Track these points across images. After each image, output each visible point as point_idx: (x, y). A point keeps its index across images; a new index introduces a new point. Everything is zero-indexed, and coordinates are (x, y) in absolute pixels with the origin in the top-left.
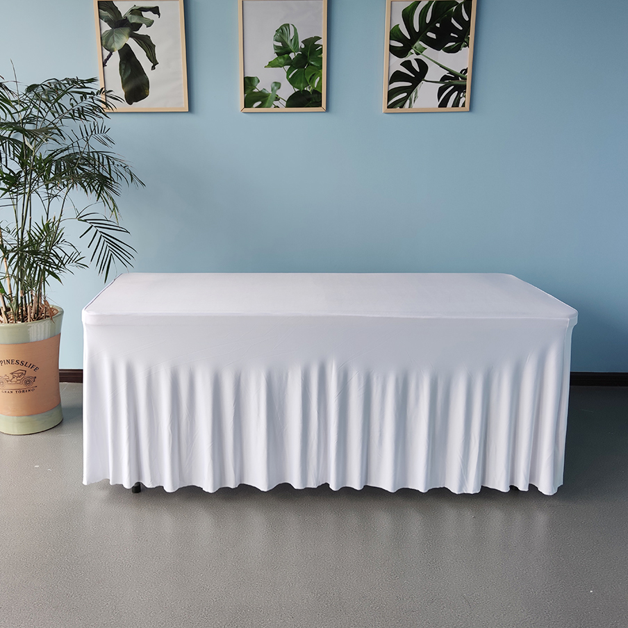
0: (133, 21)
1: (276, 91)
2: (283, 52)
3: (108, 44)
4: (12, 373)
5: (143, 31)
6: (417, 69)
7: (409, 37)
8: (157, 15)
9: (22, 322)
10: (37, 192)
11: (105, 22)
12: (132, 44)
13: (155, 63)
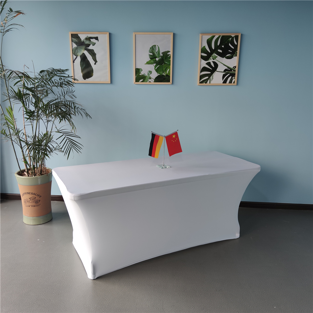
0: (87, 43)
1: (149, 75)
2: (153, 57)
3: (76, 53)
4: (30, 198)
5: (91, 47)
6: (213, 66)
7: (210, 52)
8: (97, 41)
9: (35, 176)
10: (42, 119)
11: (74, 43)
12: (86, 53)
13: (96, 61)
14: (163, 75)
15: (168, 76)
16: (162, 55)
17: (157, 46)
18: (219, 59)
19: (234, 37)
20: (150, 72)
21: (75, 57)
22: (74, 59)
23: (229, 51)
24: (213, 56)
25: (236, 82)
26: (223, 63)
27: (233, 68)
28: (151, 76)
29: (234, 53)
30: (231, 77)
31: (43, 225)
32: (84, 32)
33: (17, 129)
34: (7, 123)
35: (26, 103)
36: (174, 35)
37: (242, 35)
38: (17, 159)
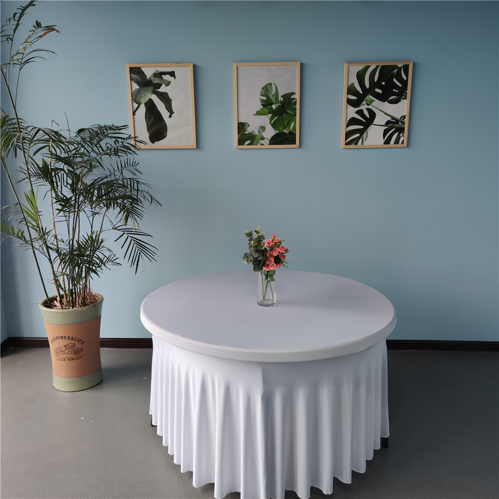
0: (156, 82)
1: (261, 133)
2: (267, 104)
3: (137, 99)
4: (65, 346)
5: (163, 89)
6: (368, 116)
7: (362, 93)
8: (173, 78)
9: (73, 308)
10: (84, 211)
11: (135, 82)
12: (155, 98)
13: (171, 113)
14: (285, 132)
15: (293, 134)
16: (282, 100)
17: (273, 85)
18: (377, 104)
19: (401, 67)
20: (261, 129)
21: (136, 105)
22: (135, 109)
23: (394, 90)
24: (366, 100)
25: (405, 142)
26: (385, 111)
27: (401, 118)
28: (264, 134)
29: (401, 94)
30: (397, 133)
31: (88, 391)
32: (151, 63)
33: (42, 229)
34: (25, 218)
35: (57, 184)
36: (302, 65)
37: (414, 64)
38: (42, 279)
